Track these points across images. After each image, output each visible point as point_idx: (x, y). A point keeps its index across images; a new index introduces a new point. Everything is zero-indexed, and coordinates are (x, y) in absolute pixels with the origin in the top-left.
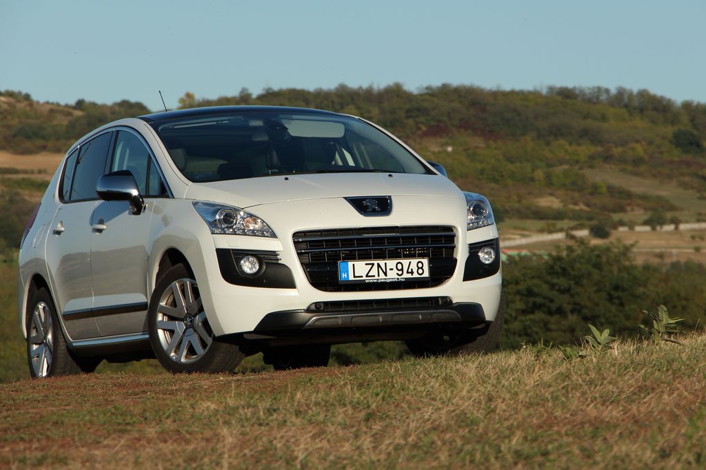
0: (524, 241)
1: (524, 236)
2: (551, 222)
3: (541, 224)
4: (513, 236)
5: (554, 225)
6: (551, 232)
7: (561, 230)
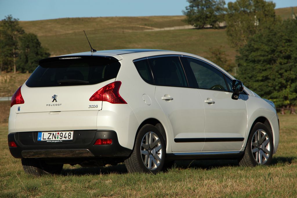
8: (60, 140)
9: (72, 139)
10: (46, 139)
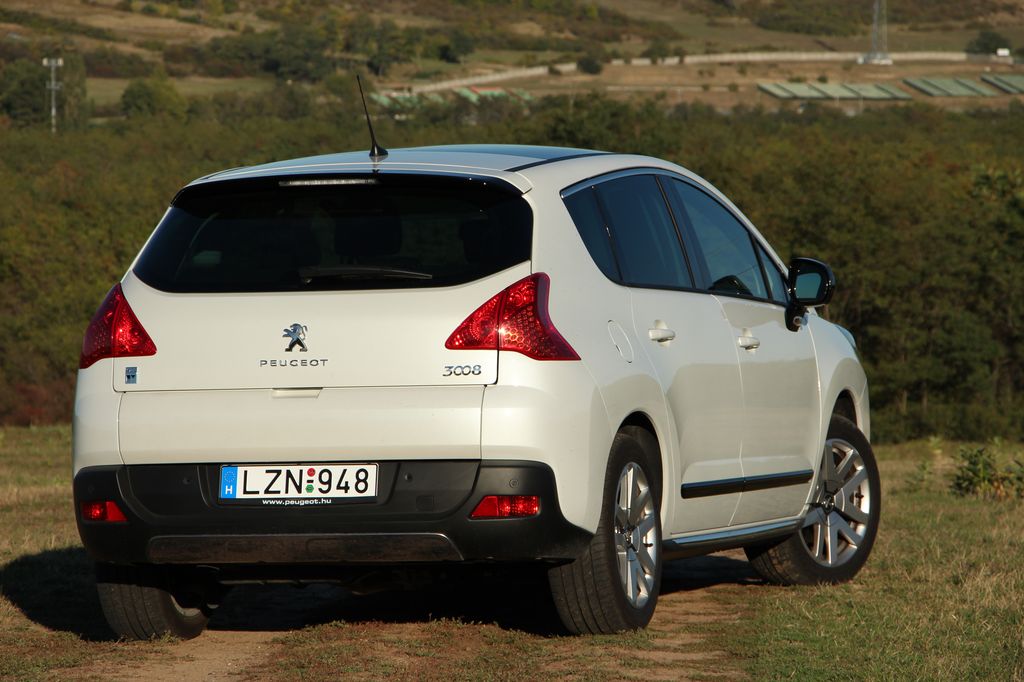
0: (497, 77)
1: (498, 71)
2: (530, 53)
3: (519, 55)
4: (484, 71)
5: (534, 57)
6: (530, 66)
7: (543, 64)
8: (319, 499)
9: (371, 492)
10: (257, 493)
